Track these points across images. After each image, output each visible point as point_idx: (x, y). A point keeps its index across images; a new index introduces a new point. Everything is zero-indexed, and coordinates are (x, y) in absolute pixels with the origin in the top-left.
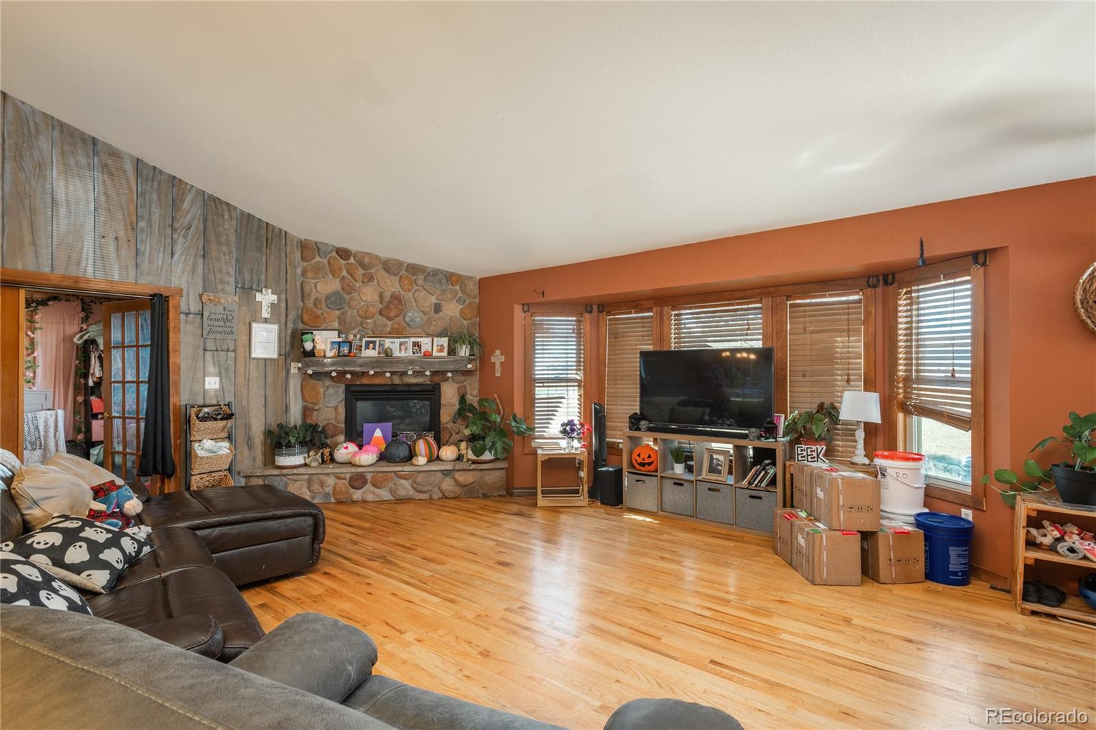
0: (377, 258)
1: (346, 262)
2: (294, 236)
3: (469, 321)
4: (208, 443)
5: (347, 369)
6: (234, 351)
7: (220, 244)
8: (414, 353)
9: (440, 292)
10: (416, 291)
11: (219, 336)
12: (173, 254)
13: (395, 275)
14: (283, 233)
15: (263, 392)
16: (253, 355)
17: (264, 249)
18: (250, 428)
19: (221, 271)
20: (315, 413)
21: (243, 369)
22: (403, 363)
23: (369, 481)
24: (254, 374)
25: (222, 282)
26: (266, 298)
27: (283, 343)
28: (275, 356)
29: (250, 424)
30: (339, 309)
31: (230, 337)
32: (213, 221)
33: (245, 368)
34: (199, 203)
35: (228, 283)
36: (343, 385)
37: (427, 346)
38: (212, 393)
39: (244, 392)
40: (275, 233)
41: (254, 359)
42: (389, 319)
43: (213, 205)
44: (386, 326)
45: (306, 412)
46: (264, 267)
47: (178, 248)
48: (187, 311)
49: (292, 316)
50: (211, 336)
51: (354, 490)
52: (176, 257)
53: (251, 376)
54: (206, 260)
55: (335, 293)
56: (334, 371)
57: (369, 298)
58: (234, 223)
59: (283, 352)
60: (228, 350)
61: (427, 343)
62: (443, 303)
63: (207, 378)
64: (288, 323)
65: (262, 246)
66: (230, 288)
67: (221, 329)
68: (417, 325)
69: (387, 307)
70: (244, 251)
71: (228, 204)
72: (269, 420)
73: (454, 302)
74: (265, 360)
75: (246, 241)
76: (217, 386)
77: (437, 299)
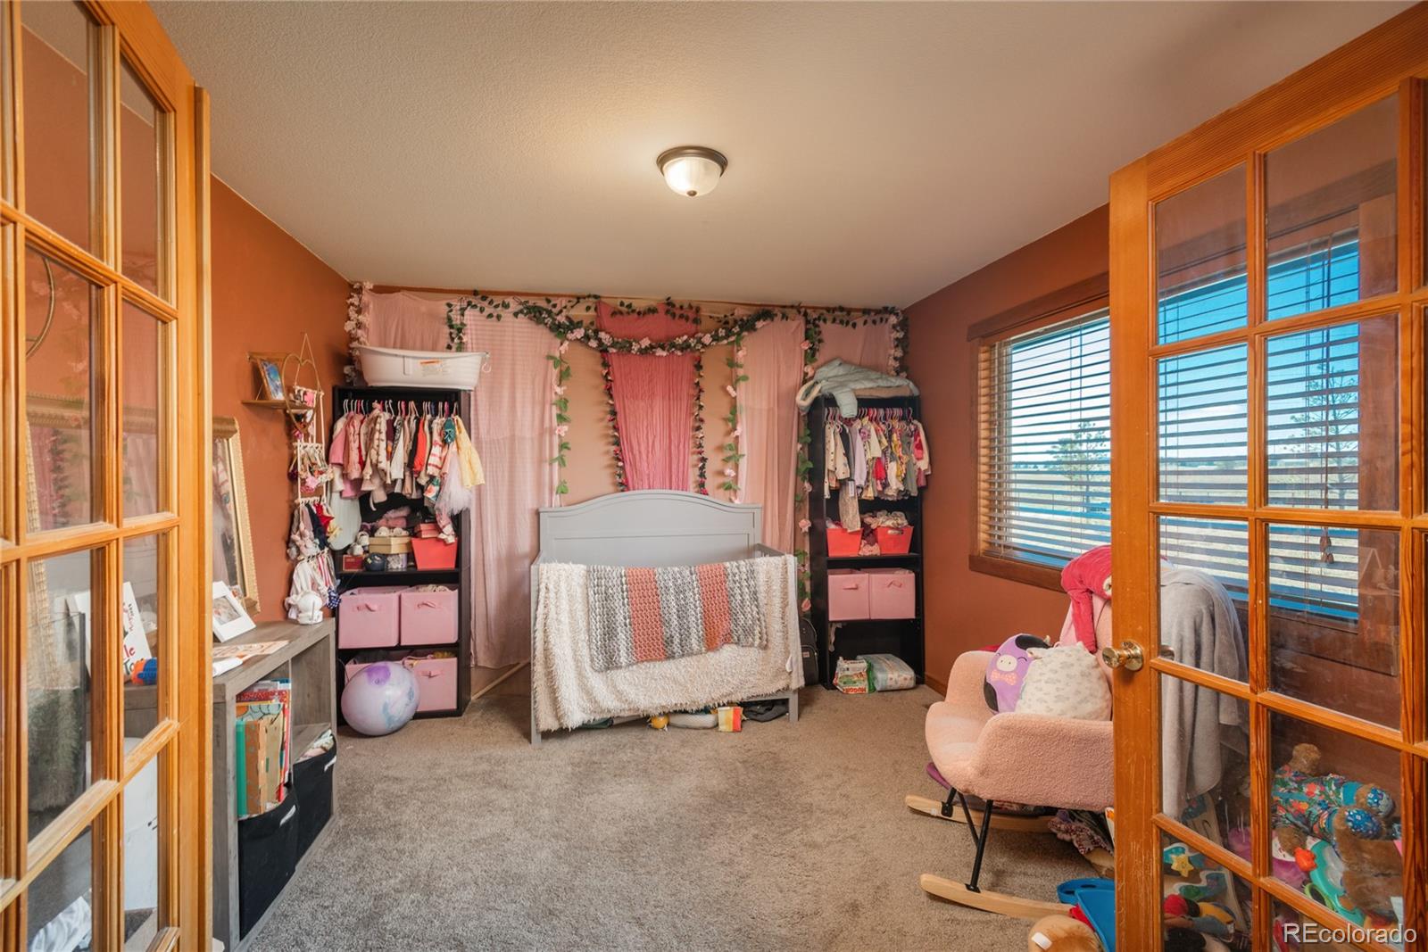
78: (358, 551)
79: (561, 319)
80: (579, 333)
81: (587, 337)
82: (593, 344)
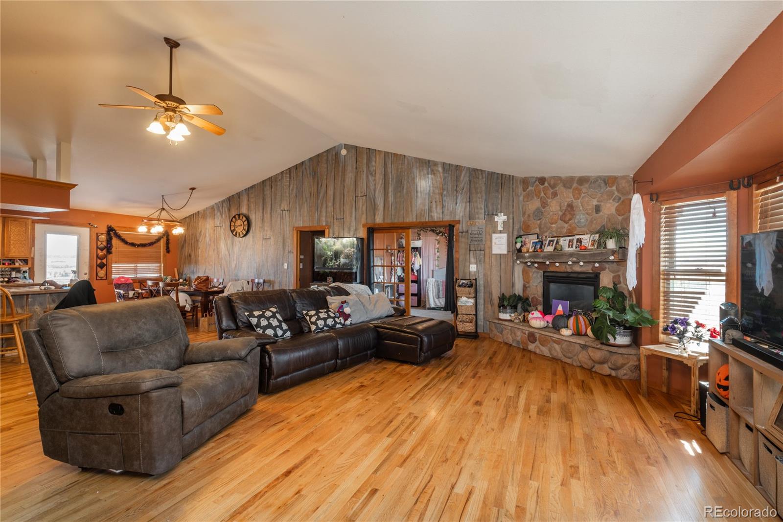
0: (560, 178)
1: (543, 186)
2: (518, 177)
3: (623, 217)
4: (464, 299)
5: (536, 260)
6: (484, 250)
7: (477, 193)
8: (576, 248)
9: (600, 195)
10: (583, 197)
11: (476, 243)
12: (456, 204)
13: (570, 188)
14: (512, 177)
15: (499, 274)
16: (493, 253)
17: (500, 190)
18: (492, 294)
19: (477, 208)
20: (528, 288)
21: (488, 261)
22: (566, 255)
23: (537, 339)
24: (494, 263)
25: (478, 213)
26: (501, 219)
27: (511, 245)
28: (505, 252)
29: (492, 291)
30: (539, 220)
31: (481, 243)
32: (474, 182)
33: (489, 260)
34: (468, 174)
35: (481, 213)
36: (542, 272)
37: (586, 241)
38: (473, 273)
39: (489, 273)
40: (506, 179)
41: (494, 254)
42: (566, 222)
43: (474, 173)
44: (563, 228)
45: (525, 288)
46: (500, 202)
47: (459, 201)
48: (462, 231)
49: (516, 228)
50: (472, 243)
51: (530, 343)
52: (458, 205)
53: (492, 264)
54: (471, 204)
55: (538, 209)
56: (529, 261)
57: (554, 209)
58: (484, 179)
59: (511, 250)
60: (481, 250)
61: (586, 239)
62: (602, 204)
63: (471, 265)
64: (514, 232)
65: (499, 188)
66: (482, 216)
67: (476, 239)
68: (583, 225)
69: (564, 214)
70: (489, 193)
71: (481, 170)
72: (503, 291)
73: (611, 201)
74: (500, 255)
75: (490, 188)
76: (475, 270)
77: (598, 201)
78: (402, 276)
79: (438, 232)
80: (441, 234)
81: (442, 235)
82: (444, 236)
